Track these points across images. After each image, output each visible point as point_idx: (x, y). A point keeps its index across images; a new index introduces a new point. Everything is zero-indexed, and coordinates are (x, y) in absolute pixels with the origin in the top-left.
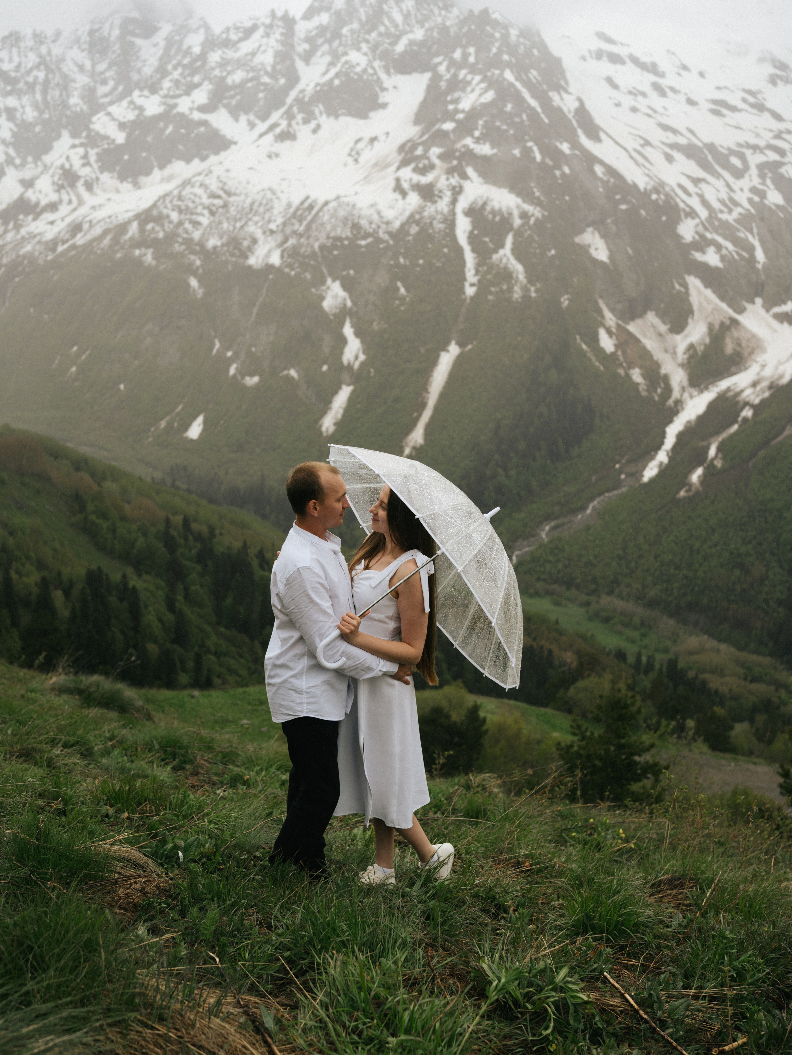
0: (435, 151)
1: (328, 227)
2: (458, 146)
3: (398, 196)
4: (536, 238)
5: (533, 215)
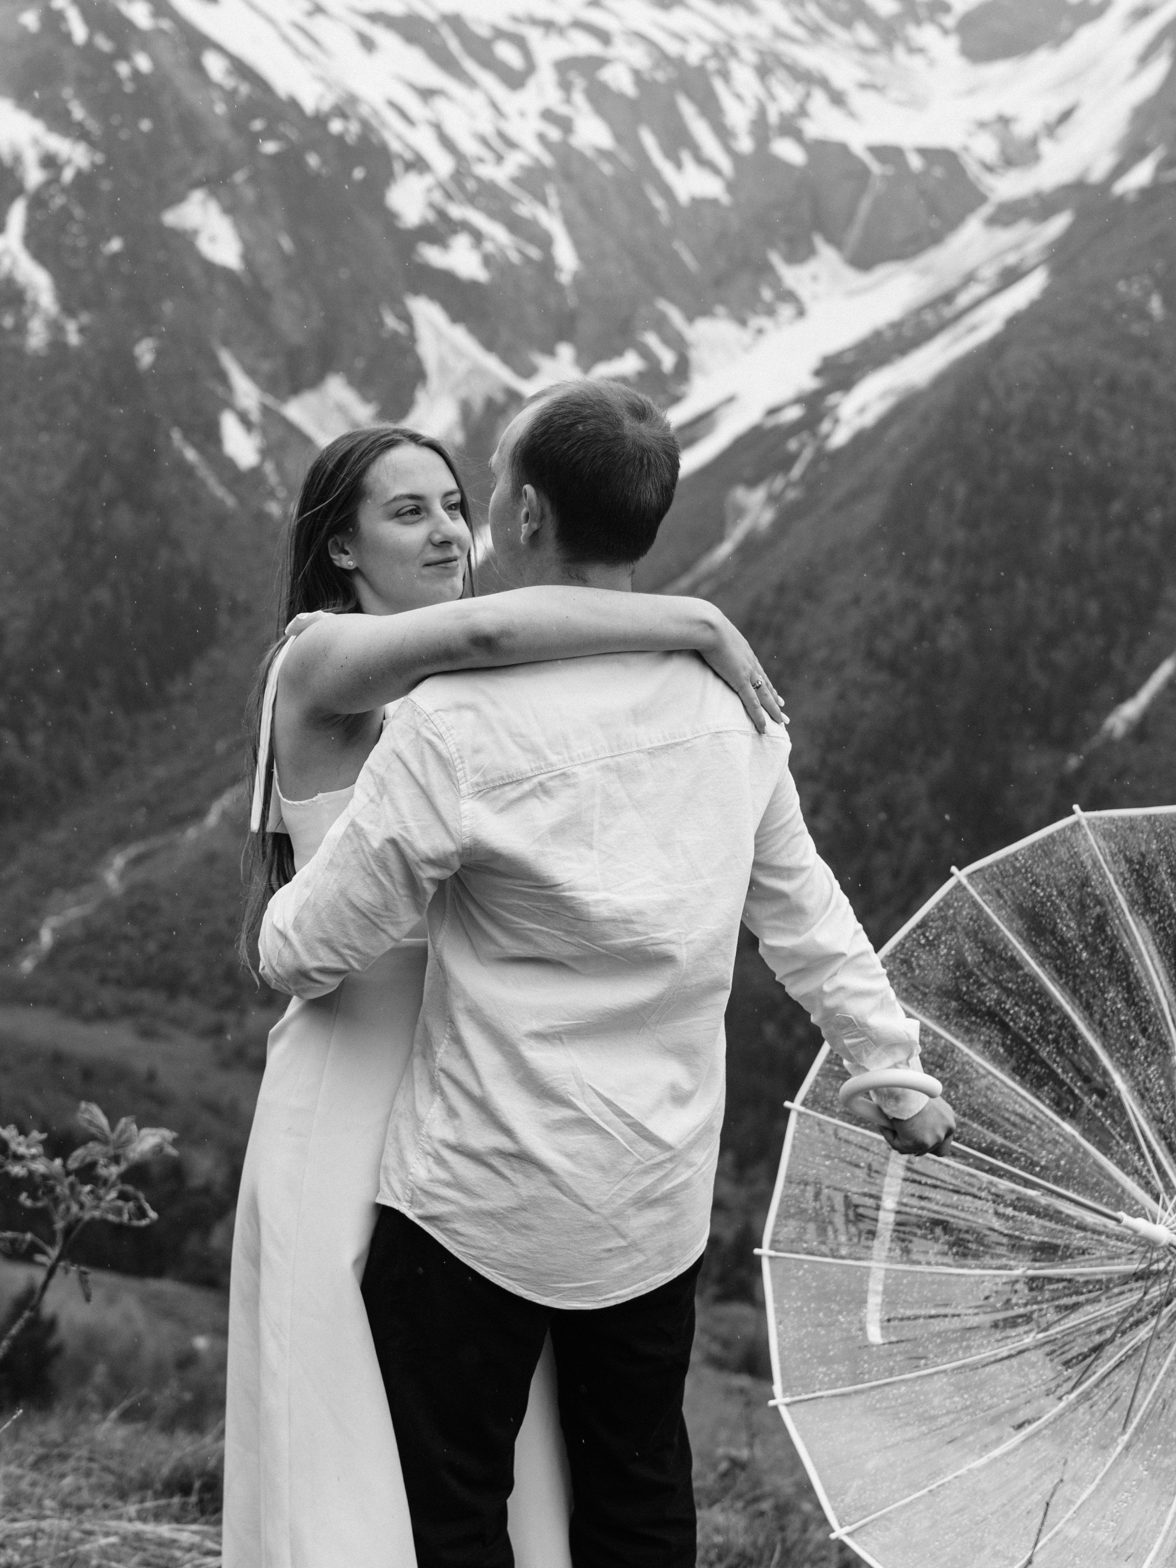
4: (78, 212)
5: (69, 162)
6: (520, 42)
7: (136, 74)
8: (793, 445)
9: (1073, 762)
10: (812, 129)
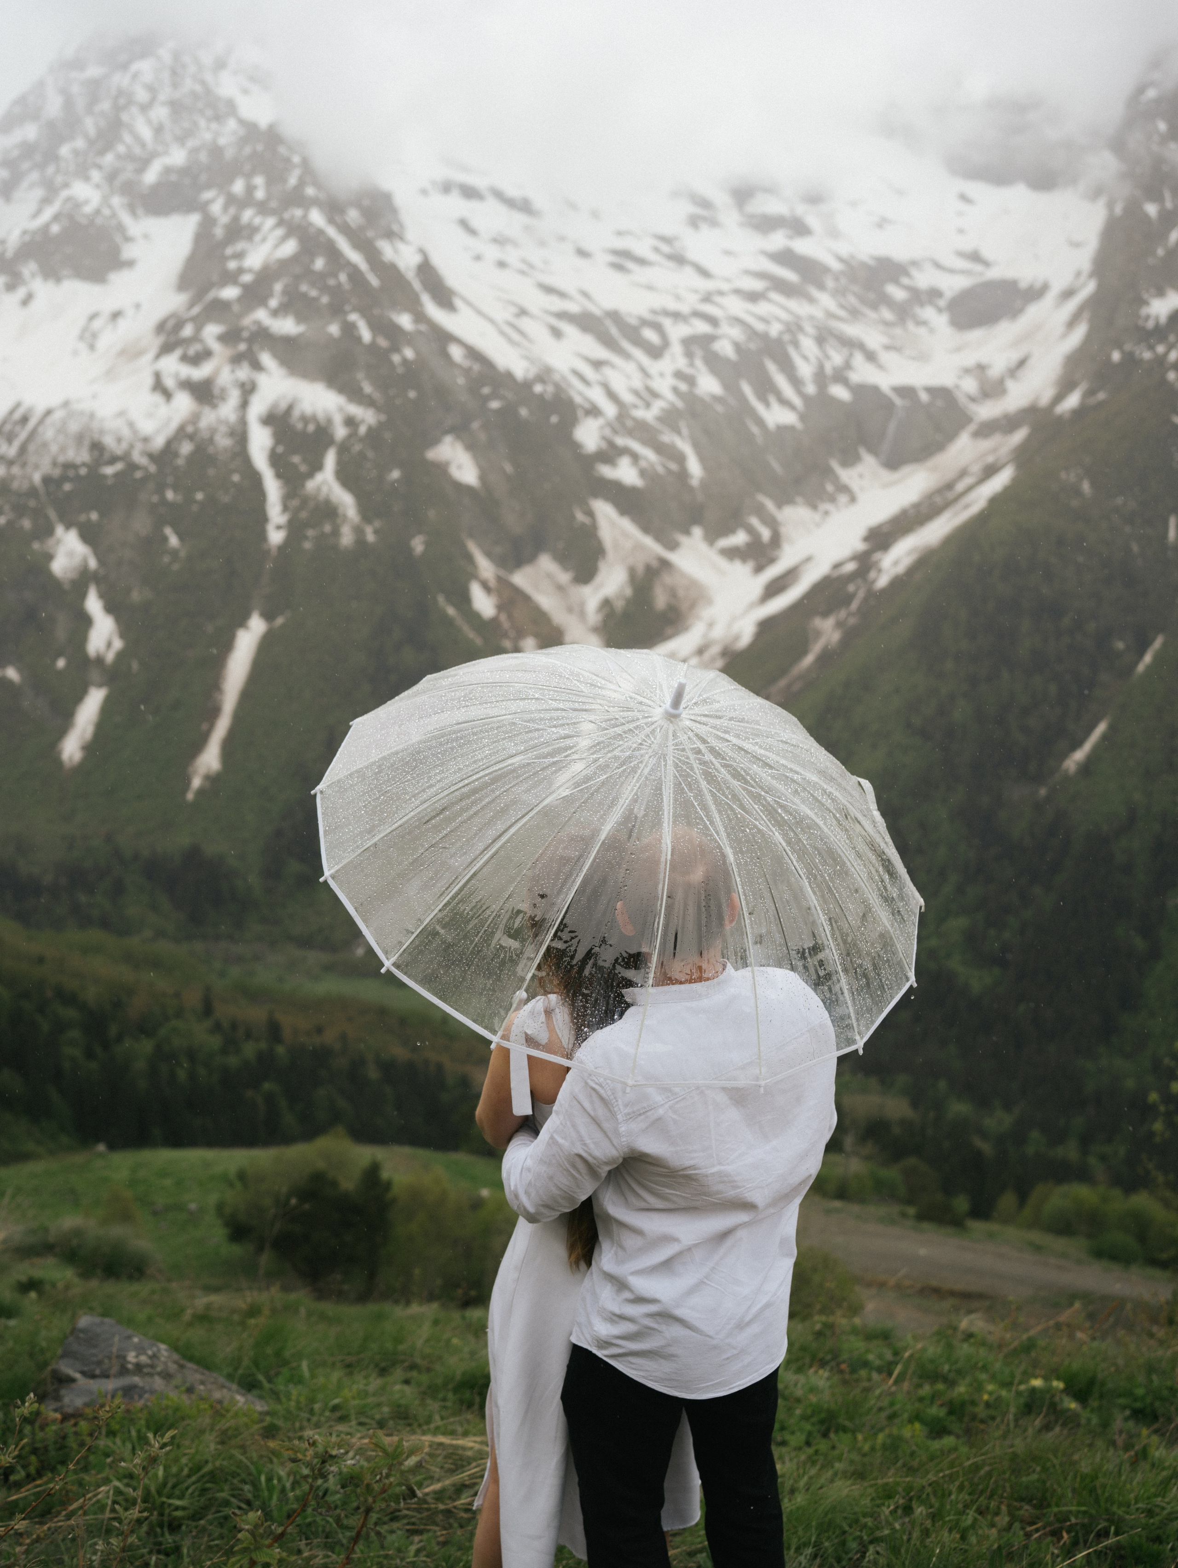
0: (212, 331)
1: (54, 448)
2: (247, 321)
3: (158, 398)
4: (370, 454)
5: (363, 421)
6: (658, 328)
7: (405, 361)
8: (851, 588)
9: (1043, 792)
10: (854, 377)
